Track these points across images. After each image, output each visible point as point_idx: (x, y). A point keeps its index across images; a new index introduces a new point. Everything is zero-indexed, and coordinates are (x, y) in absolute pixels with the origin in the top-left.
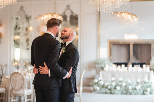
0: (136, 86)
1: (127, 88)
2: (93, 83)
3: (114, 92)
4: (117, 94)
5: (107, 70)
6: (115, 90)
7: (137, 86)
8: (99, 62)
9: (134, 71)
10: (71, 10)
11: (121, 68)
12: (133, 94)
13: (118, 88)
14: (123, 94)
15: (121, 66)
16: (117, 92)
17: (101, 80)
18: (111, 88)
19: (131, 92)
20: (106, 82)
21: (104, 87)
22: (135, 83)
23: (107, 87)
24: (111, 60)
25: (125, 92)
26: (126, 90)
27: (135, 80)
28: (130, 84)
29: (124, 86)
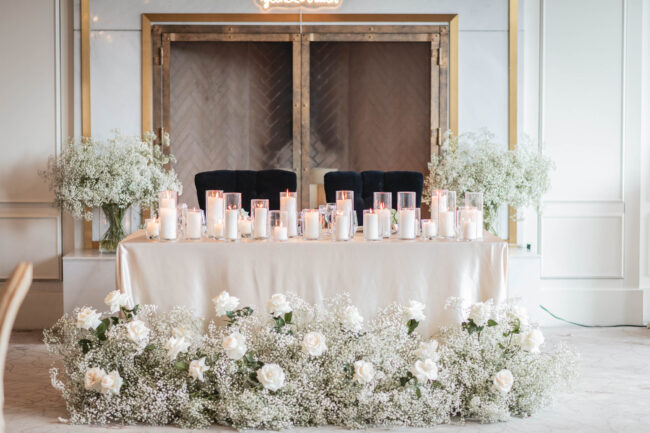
8: (91, 171)
14: (312, 422)
18: (211, 378)
19: (377, 408)
21: (157, 371)
24: (165, 151)
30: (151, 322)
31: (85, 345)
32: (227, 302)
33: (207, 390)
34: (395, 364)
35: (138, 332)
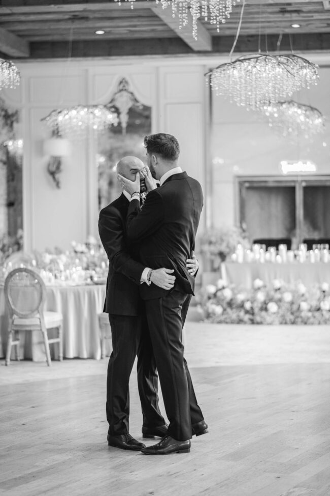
0: (319, 300)
1: (295, 307)
2: (202, 296)
3: (262, 317)
4: (270, 324)
5: (240, 260)
6: (264, 313)
7: (323, 301)
8: (213, 239)
9: (313, 260)
10: (132, 93)
11: (277, 254)
12: (312, 324)
13: (273, 307)
14: (286, 323)
15: (277, 249)
16: (269, 319)
17: (224, 288)
18: (252, 308)
19: (308, 318)
20: (239, 292)
21: (234, 306)
22: (318, 294)
23: (242, 306)
24: (244, 231)
25: (290, 317)
26: (292, 313)
27: (317, 285)
28: (303, 295)
29: (288, 303)
30: (233, 290)
31: (209, 298)
32: (259, 283)
33: (251, 312)
34: (314, 303)
35: (228, 294)
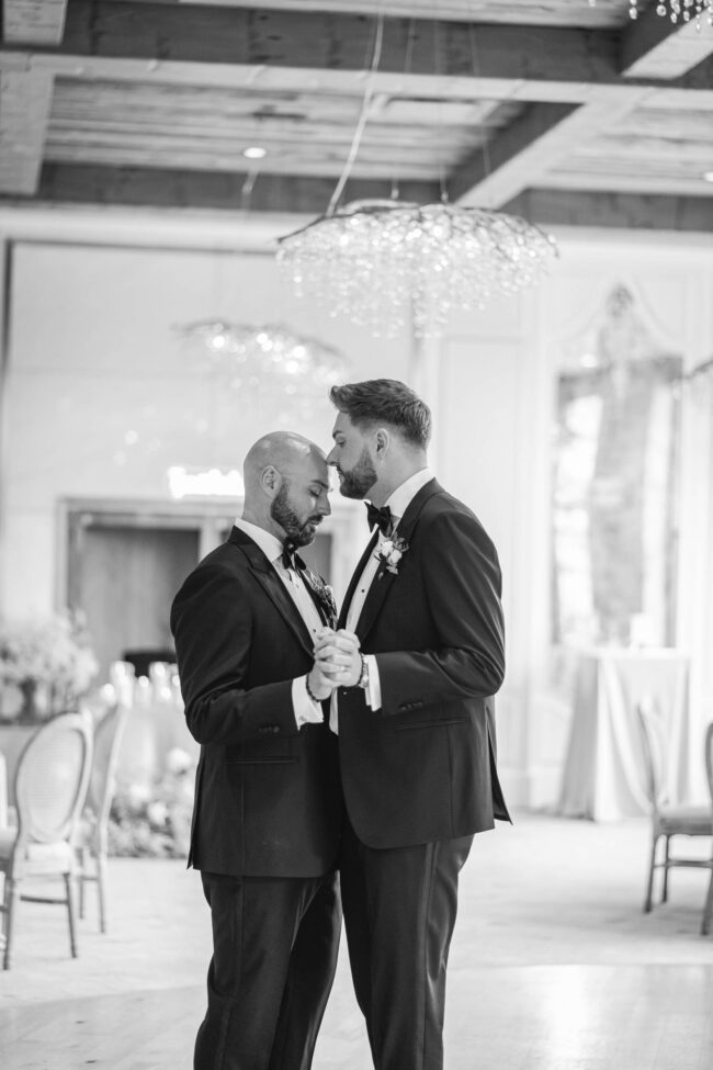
18: (168, 820)
21: (125, 817)
23: (142, 815)
33: (167, 830)
